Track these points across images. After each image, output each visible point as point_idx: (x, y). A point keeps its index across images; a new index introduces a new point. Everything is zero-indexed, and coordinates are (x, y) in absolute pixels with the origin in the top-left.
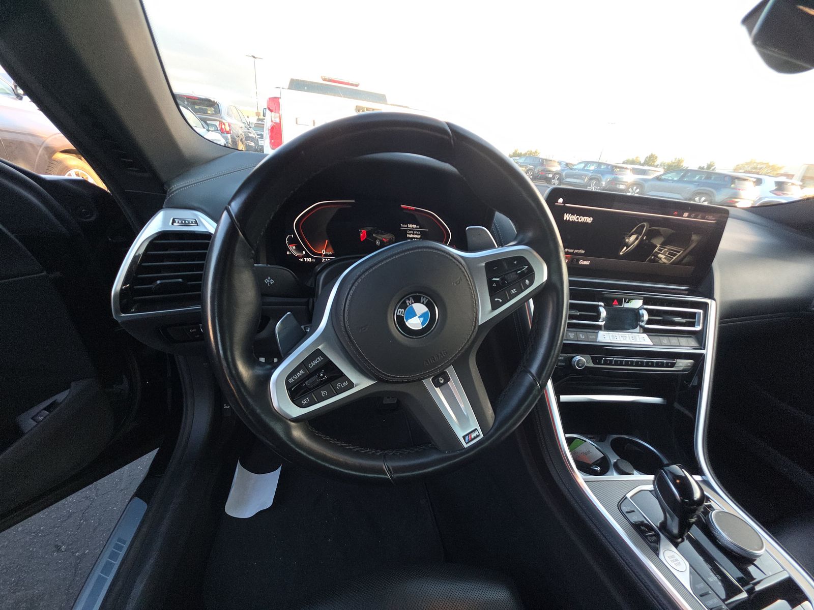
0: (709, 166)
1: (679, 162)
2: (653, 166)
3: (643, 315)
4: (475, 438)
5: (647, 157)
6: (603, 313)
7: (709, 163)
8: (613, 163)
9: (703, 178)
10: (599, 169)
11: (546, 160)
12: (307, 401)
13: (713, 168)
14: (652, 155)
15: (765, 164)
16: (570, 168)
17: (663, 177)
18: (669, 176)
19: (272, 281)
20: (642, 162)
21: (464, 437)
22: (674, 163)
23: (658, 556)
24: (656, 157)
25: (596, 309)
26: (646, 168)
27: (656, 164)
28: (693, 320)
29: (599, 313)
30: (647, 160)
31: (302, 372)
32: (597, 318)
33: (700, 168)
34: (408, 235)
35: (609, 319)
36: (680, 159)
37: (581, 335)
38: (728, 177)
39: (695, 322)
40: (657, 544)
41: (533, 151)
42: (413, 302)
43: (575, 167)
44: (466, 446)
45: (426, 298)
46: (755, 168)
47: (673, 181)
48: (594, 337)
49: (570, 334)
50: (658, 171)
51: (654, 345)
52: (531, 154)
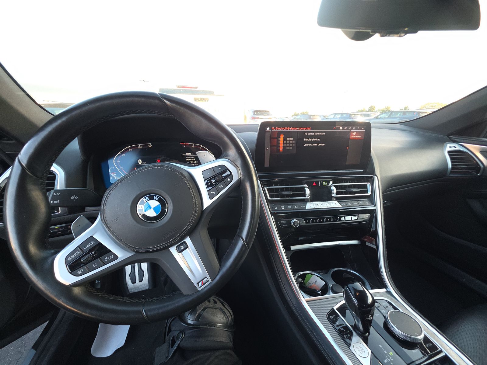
0: (405, 109)
1: (388, 108)
2: (372, 112)
3: (333, 190)
4: (205, 283)
5: (369, 108)
6: (308, 191)
7: (405, 107)
8: (350, 113)
9: (402, 115)
10: (342, 117)
11: (312, 115)
12: (82, 271)
13: (408, 109)
14: (372, 106)
15: (437, 103)
16: (326, 118)
17: (379, 117)
18: (383, 116)
19: (77, 198)
20: (367, 111)
21: (198, 284)
22: (385, 109)
23: (350, 348)
24: (375, 107)
25: (303, 189)
26: (368, 113)
27: (375, 110)
28: (366, 189)
29: (305, 191)
30: (370, 109)
31: (78, 253)
32: (304, 195)
33: (400, 110)
34: (187, 160)
35: (312, 194)
36: (388, 107)
37: (295, 206)
38: (415, 113)
39: (367, 190)
40: (350, 340)
41: (305, 112)
42: (149, 200)
43: (329, 117)
44: (200, 289)
45: (158, 197)
46: (431, 106)
47: (385, 118)
48: (304, 206)
49: (288, 206)
50: (376, 114)
51: (342, 207)
52: (304, 113)
